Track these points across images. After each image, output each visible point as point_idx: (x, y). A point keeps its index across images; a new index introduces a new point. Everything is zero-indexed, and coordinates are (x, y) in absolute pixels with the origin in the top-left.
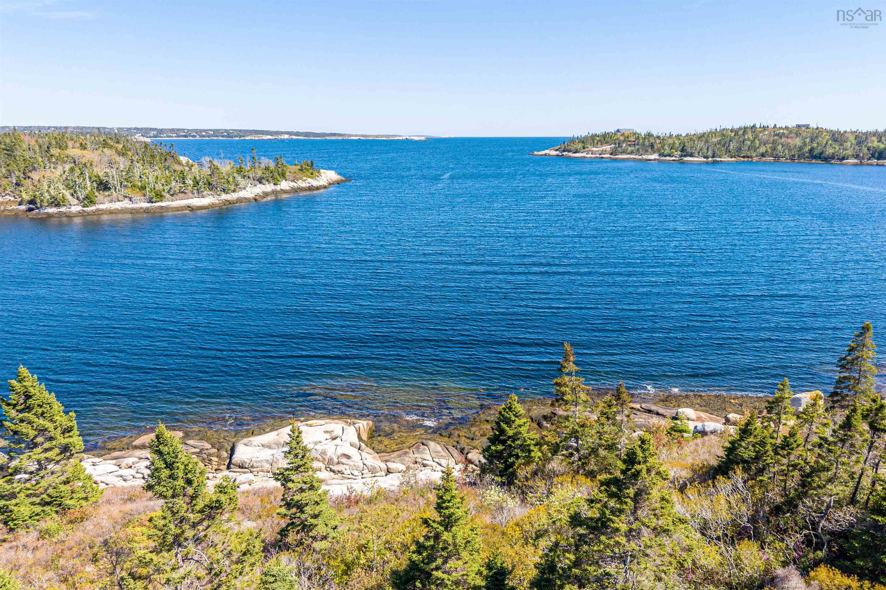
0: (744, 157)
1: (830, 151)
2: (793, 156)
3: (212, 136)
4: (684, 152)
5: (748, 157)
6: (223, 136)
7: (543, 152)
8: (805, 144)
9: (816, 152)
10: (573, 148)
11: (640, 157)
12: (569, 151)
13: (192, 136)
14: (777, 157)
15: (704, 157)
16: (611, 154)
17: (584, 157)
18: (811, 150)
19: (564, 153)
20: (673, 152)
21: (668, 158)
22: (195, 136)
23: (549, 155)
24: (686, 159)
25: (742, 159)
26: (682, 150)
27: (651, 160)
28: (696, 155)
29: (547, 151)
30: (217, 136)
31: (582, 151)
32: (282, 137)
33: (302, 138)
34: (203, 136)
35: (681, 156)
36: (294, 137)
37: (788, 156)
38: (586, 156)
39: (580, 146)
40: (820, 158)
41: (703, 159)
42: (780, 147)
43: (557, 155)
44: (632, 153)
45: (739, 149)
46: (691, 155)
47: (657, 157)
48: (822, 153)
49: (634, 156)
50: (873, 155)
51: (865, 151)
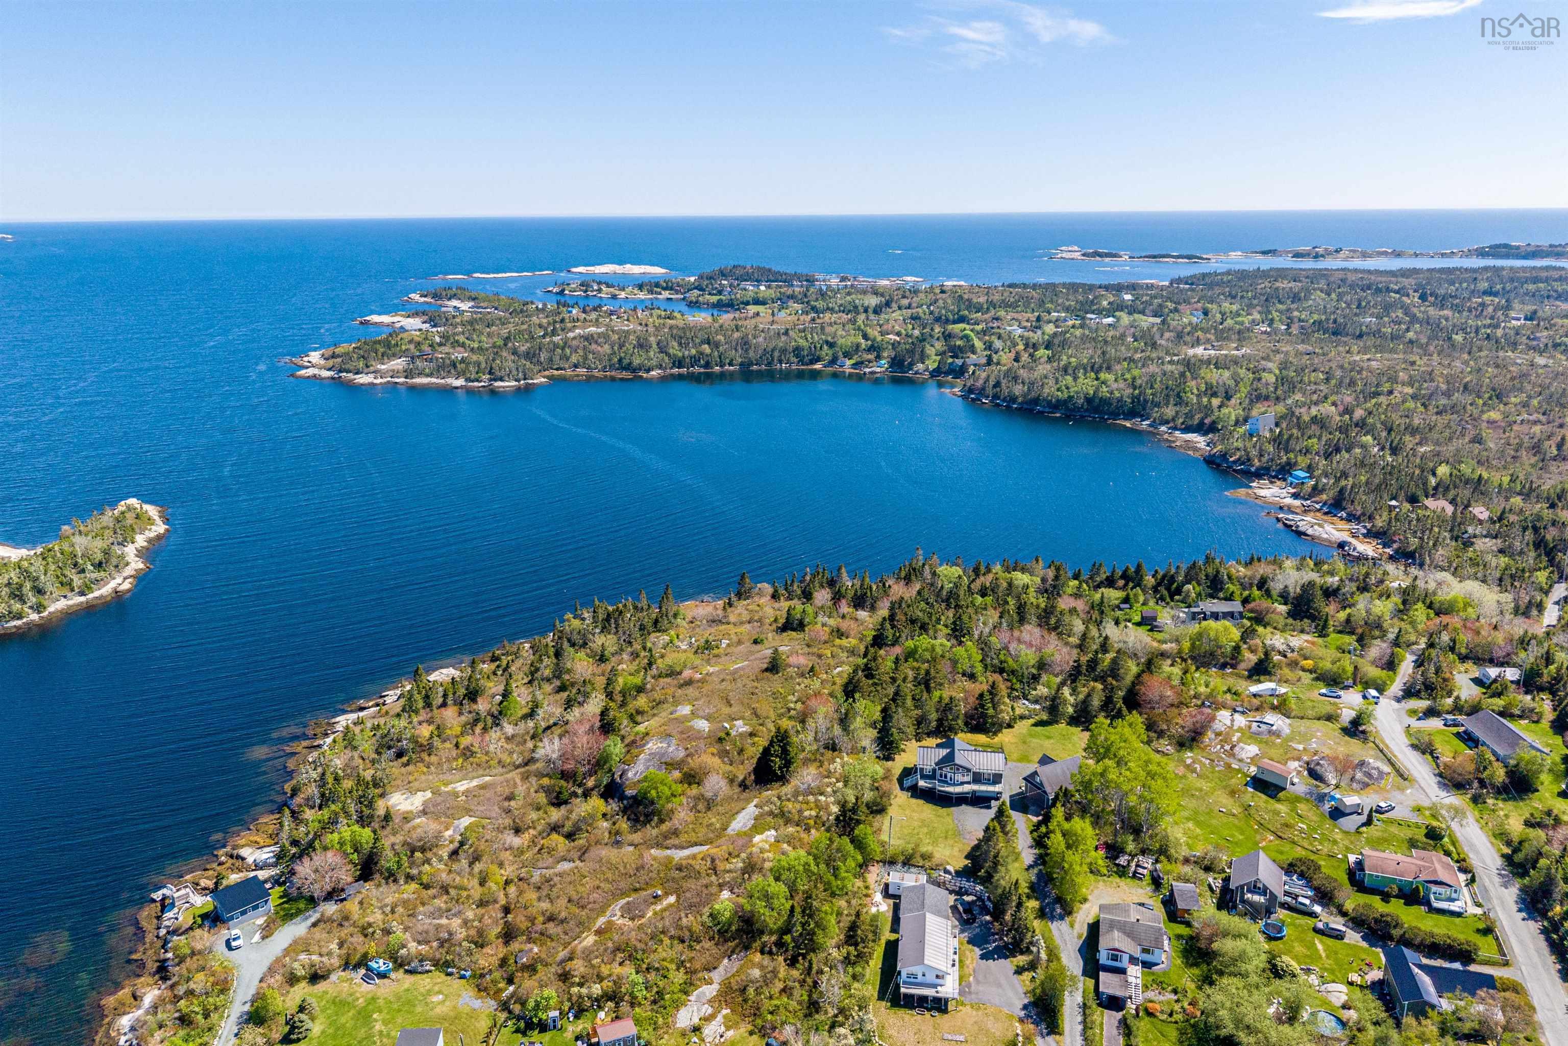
0: (557, 369)
1: (636, 360)
2: (605, 367)
8: (614, 353)
9: (625, 362)
11: (443, 381)
12: (348, 371)
16: (406, 376)
17: (373, 383)
18: (620, 360)
21: (476, 384)
23: (320, 378)
24: (496, 384)
25: (556, 372)
26: (490, 373)
27: (457, 388)
28: (507, 379)
31: (366, 370)
35: (491, 380)
38: (376, 381)
39: (361, 364)
41: (514, 383)
42: (591, 356)
43: (333, 378)
44: (431, 375)
45: (551, 360)
46: (501, 379)
47: (464, 384)
48: (630, 364)
49: (434, 380)
50: (674, 363)
51: (666, 359)
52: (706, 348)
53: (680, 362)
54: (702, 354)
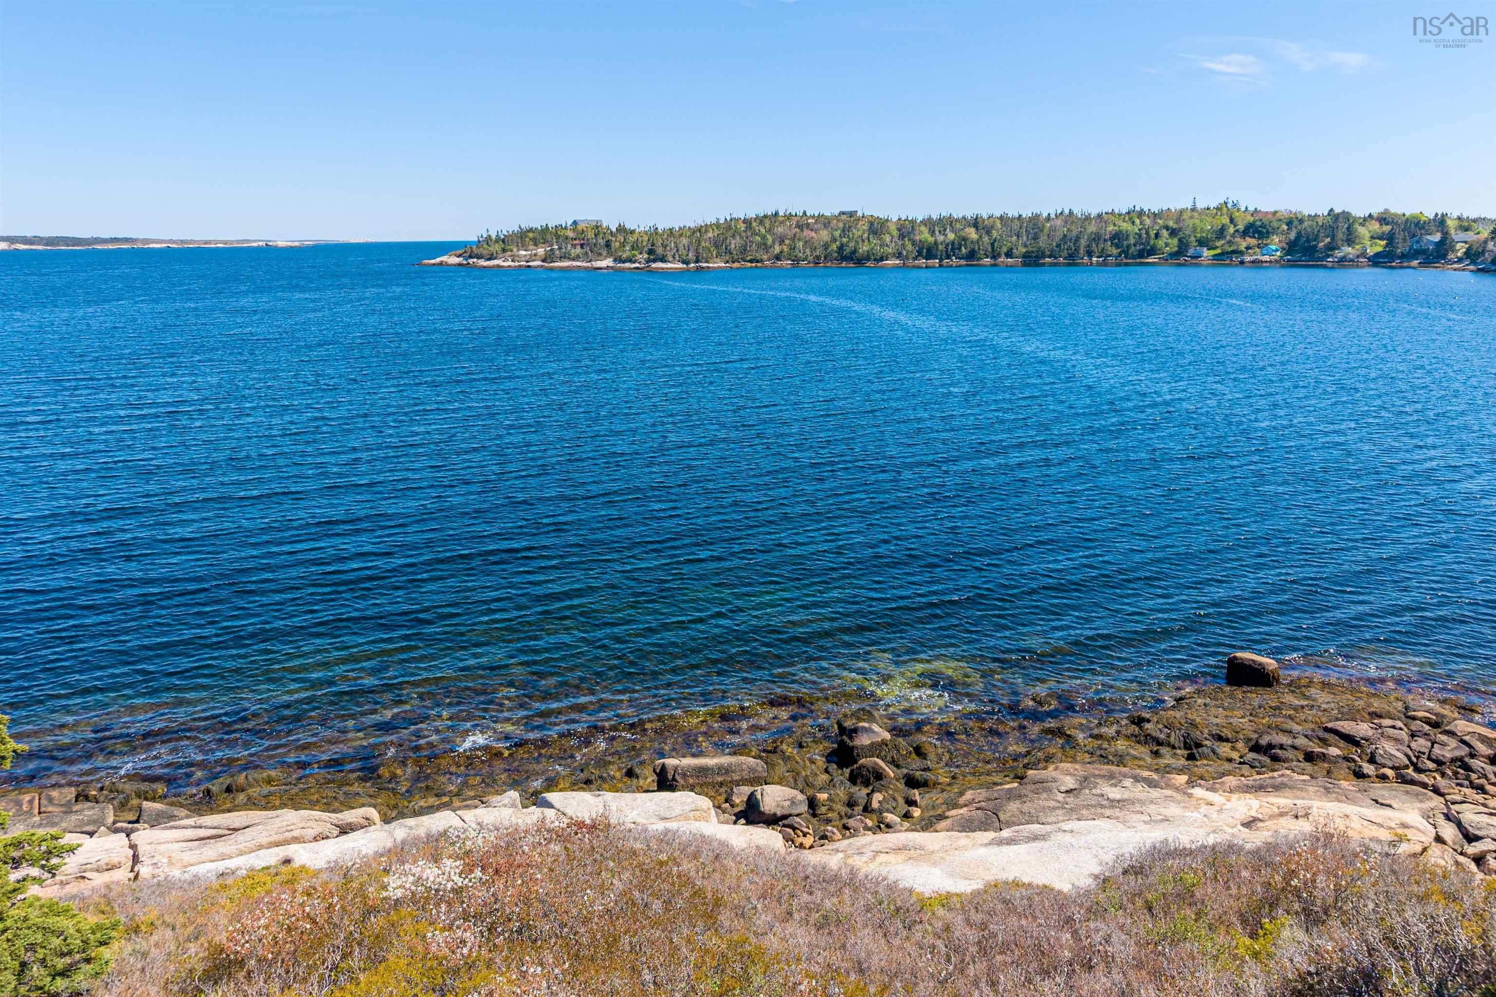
0: (751, 261)
1: (864, 248)
2: (818, 257)
4: (653, 255)
5: (758, 262)
7: (438, 260)
8: (834, 240)
9: (847, 251)
10: (485, 252)
11: (589, 264)
12: (479, 257)
14: (796, 260)
15: (684, 262)
16: (544, 261)
17: (498, 266)
18: (841, 248)
19: (471, 261)
20: (634, 256)
21: (627, 265)
23: (447, 264)
24: (654, 265)
25: (749, 264)
26: (651, 252)
27: (601, 269)
28: (671, 259)
29: (444, 258)
31: (499, 256)
35: (648, 261)
37: (811, 258)
38: (503, 264)
39: (498, 247)
40: (852, 259)
41: (681, 265)
42: (801, 244)
43: (460, 265)
44: (577, 258)
45: (744, 250)
46: (663, 260)
47: (611, 264)
48: (855, 251)
49: (578, 264)
50: (920, 253)
51: (909, 247)
52: (972, 234)
53: (929, 250)
54: (965, 239)
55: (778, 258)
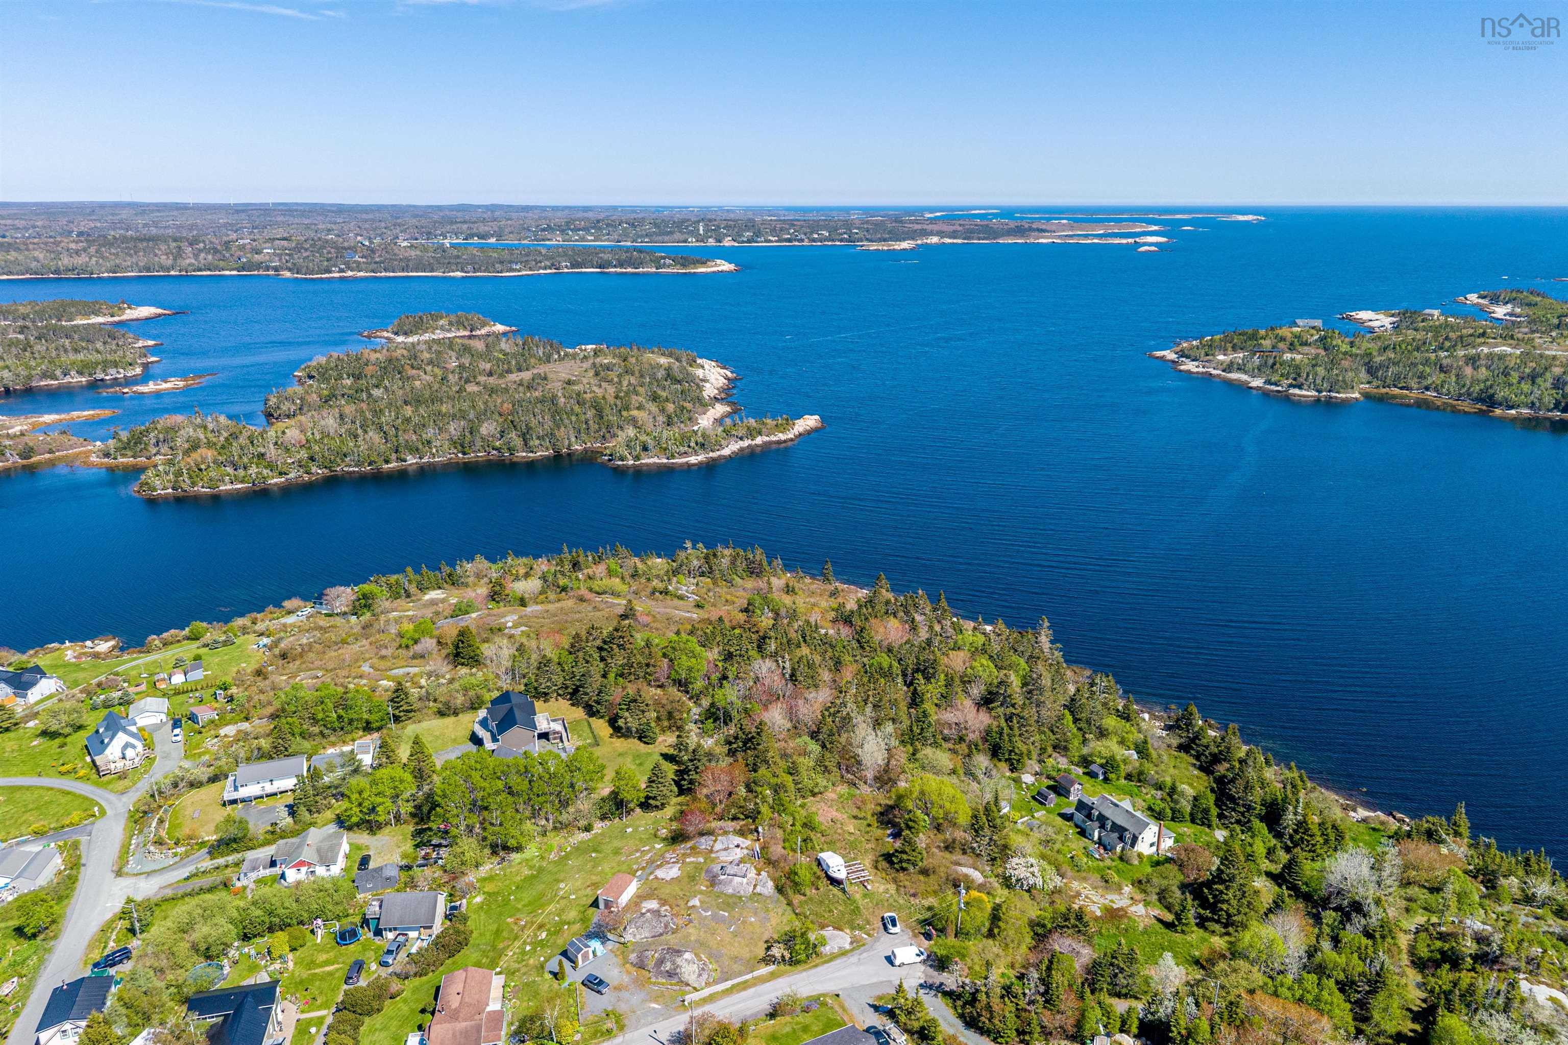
3: (827, 239)
5: (1407, 389)
6: (841, 241)
7: (1161, 354)
13: (799, 241)
15: (1317, 391)
22: (802, 240)
29: (1165, 354)
30: (833, 240)
32: (929, 241)
33: (959, 241)
34: (814, 240)
36: (948, 241)
55: (1427, 388)
